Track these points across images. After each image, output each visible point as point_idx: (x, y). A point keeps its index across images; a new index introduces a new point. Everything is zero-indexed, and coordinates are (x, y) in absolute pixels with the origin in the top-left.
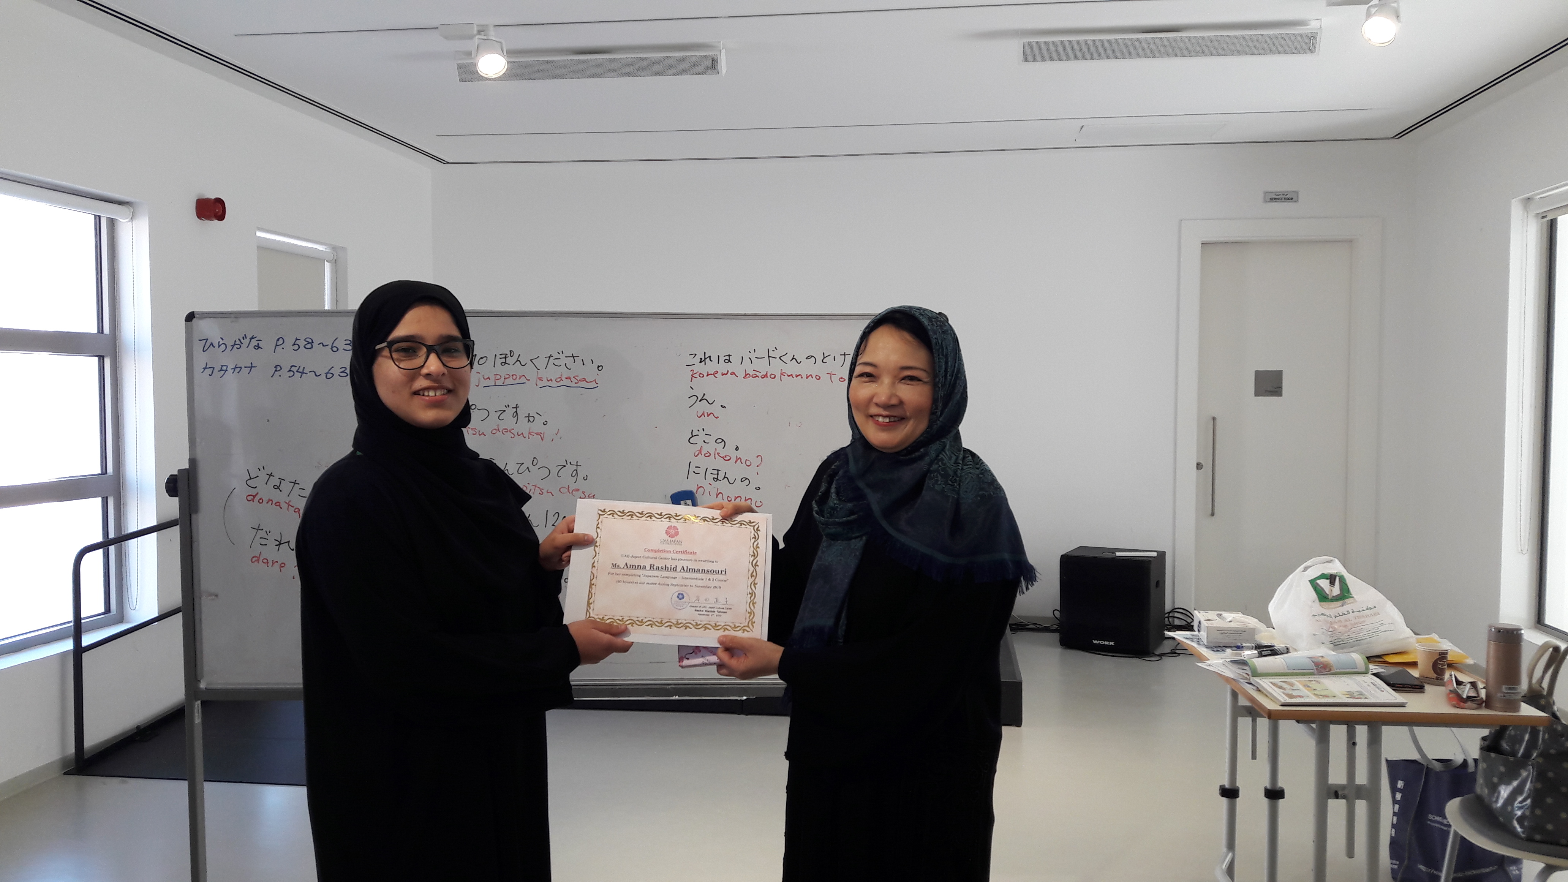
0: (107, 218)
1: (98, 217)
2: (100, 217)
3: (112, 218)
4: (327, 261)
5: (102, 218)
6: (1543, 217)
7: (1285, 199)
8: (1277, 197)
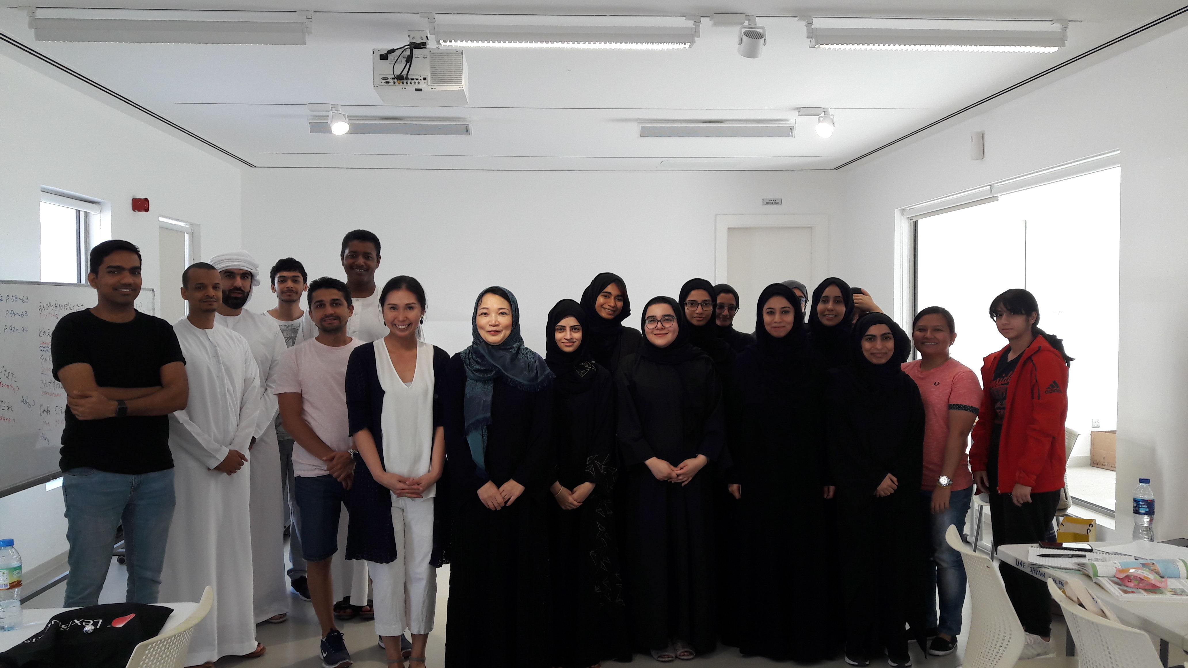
0: (84, 211)
1: (78, 212)
2: (79, 211)
3: (86, 212)
4: (187, 233)
5: (81, 212)
6: (911, 220)
7: (774, 203)
8: (770, 202)
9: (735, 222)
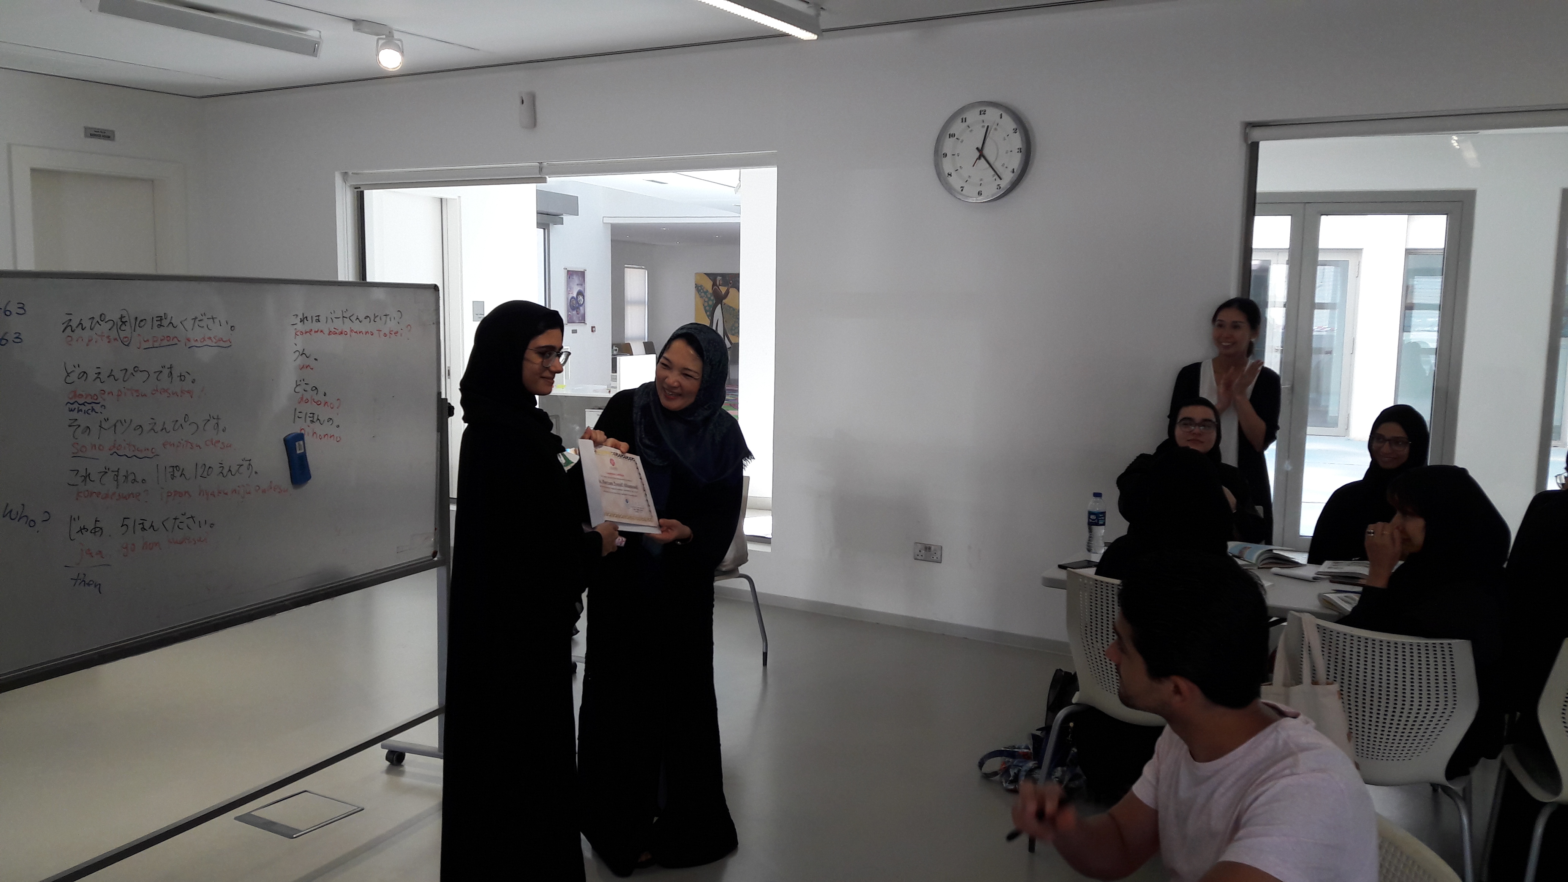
6: (355, 189)
7: (103, 136)
8: (96, 133)
9: (41, 163)
